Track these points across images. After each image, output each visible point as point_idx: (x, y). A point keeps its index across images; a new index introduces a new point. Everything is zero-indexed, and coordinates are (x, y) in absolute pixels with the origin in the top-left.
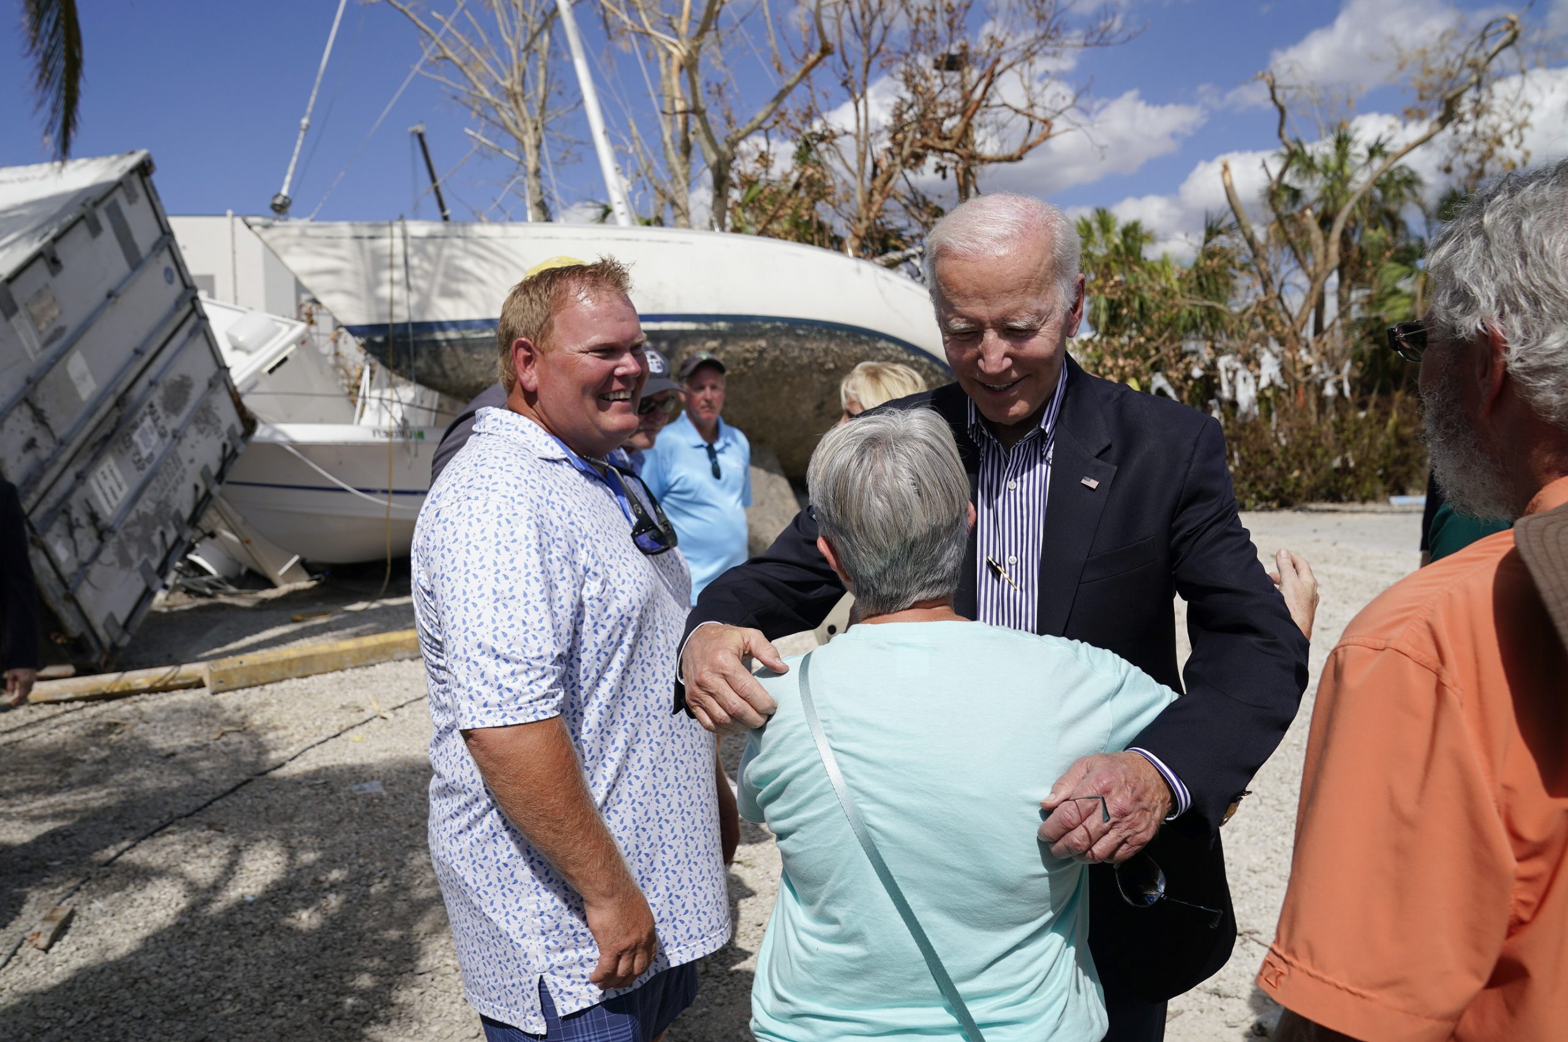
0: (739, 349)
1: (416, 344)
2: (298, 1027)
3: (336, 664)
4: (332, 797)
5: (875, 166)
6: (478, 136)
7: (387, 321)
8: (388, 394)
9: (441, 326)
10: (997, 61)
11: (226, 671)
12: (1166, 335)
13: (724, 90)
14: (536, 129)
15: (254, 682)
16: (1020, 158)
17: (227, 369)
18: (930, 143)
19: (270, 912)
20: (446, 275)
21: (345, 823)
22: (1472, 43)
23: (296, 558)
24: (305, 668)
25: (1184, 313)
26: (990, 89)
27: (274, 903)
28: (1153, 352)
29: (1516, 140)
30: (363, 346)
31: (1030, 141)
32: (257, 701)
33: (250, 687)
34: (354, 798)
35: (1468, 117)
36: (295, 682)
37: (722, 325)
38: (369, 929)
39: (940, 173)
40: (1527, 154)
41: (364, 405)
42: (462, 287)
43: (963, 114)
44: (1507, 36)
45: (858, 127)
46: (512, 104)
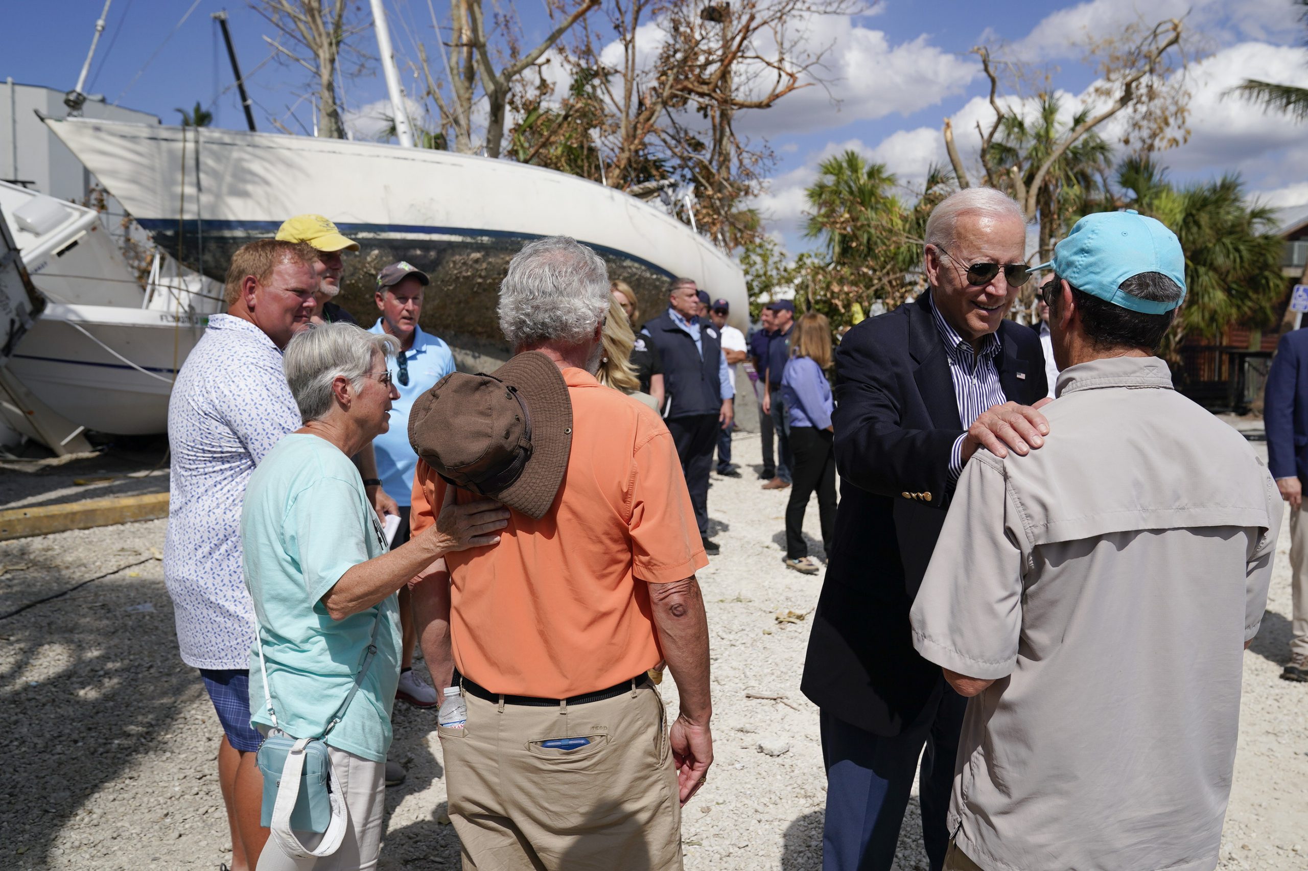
0: (500, 261)
1: (205, 240)
2: (73, 759)
3: (118, 518)
4: (109, 615)
5: (641, 103)
6: (276, 44)
7: (178, 217)
8: (176, 281)
9: (228, 224)
10: (752, 18)
11: (10, 521)
12: (889, 267)
13: (511, 25)
14: (331, 44)
15: (37, 532)
16: (768, 105)
17: (18, 251)
18: (690, 86)
19: (52, 692)
20: (234, 176)
21: (120, 633)
22: (1146, 39)
23: (81, 428)
24: (88, 521)
25: (904, 249)
26: (745, 43)
27: (55, 686)
28: (876, 281)
29: (1180, 121)
30: (153, 238)
31: (778, 91)
32: (40, 547)
33: (33, 536)
34: (129, 616)
35: (1144, 99)
36: (76, 532)
37: (485, 239)
38: (135, 700)
39: (702, 112)
40: (1188, 132)
41: (153, 291)
42: (250, 188)
43: (722, 61)
44: (1172, 35)
45: (627, 67)
46: (309, 19)
